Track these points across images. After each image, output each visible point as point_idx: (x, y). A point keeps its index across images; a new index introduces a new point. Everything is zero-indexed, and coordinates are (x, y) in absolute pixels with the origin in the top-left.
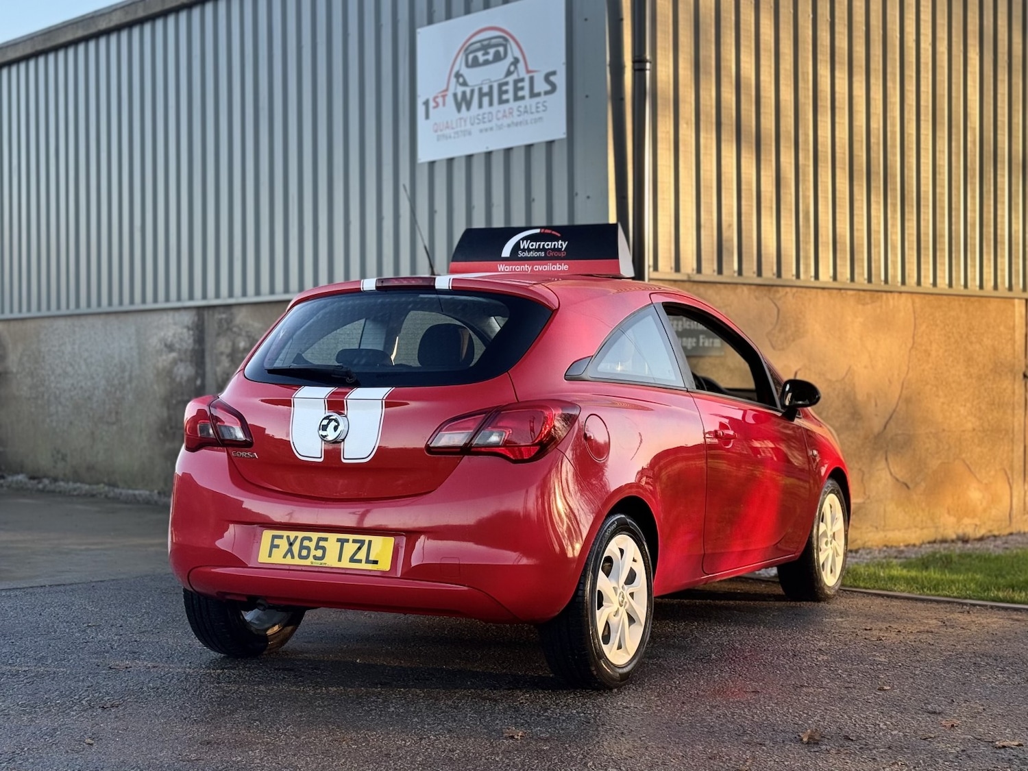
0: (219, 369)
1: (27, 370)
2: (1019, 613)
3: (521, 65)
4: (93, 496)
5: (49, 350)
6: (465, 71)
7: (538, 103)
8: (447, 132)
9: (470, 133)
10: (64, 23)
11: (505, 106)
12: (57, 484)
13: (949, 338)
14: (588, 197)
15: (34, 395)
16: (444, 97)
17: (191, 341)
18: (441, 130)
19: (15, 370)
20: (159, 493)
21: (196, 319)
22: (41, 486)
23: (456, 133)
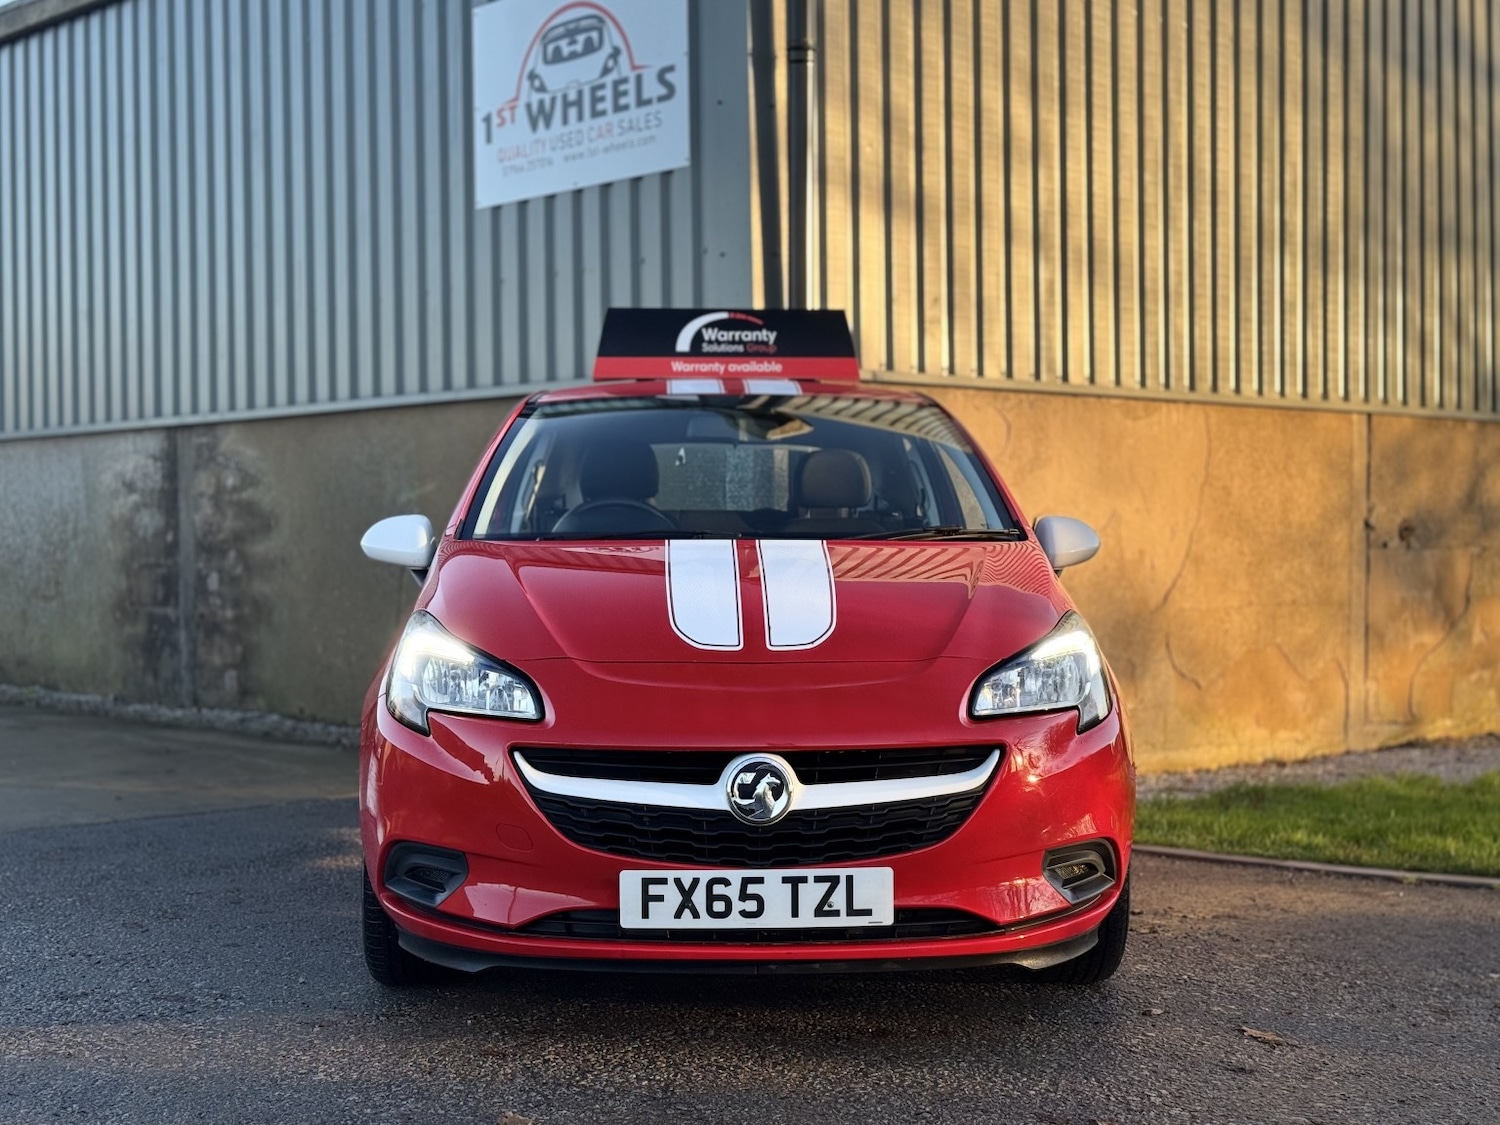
0: (198, 518)
2: (1370, 883)
3: (623, 59)
4: (20, 703)
6: (543, 70)
7: (648, 114)
8: (519, 161)
9: (550, 162)
11: (601, 121)
13: (1258, 469)
14: (723, 255)
16: (512, 109)
17: (158, 477)
18: (509, 159)
20: (116, 699)
21: (165, 444)
23: (531, 163)
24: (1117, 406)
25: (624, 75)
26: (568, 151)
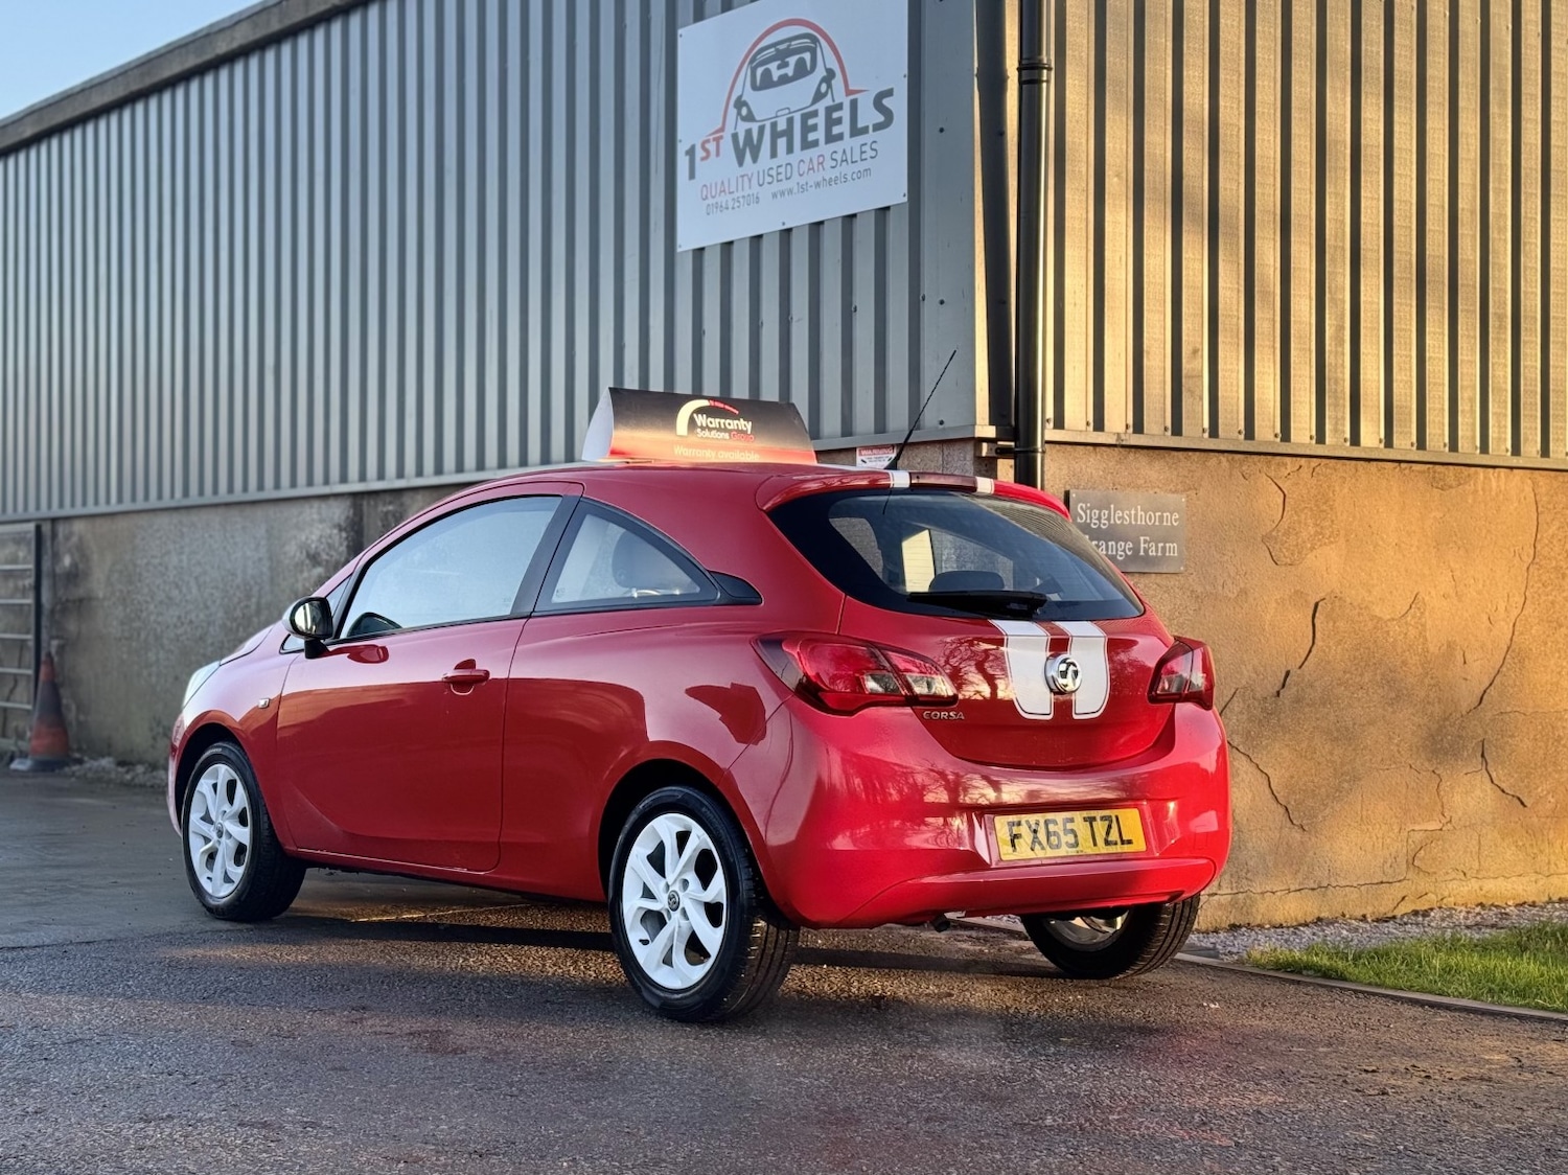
1: (118, 594)
3: (837, 83)
5: (148, 564)
6: (750, 96)
7: (863, 145)
8: (722, 199)
9: (757, 200)
11: (812, 153)
12: (155, 773)
14: (942, 302)
15: (127, 634)
16: (717, 140)
17: (344, 548)
18: (713, 196)
19: (101, 595)
21: (351, 512)
22: (128, 777)
23: (737, 200)
24: (1423, 472)
25: (837, 102)
26: (776, 187)
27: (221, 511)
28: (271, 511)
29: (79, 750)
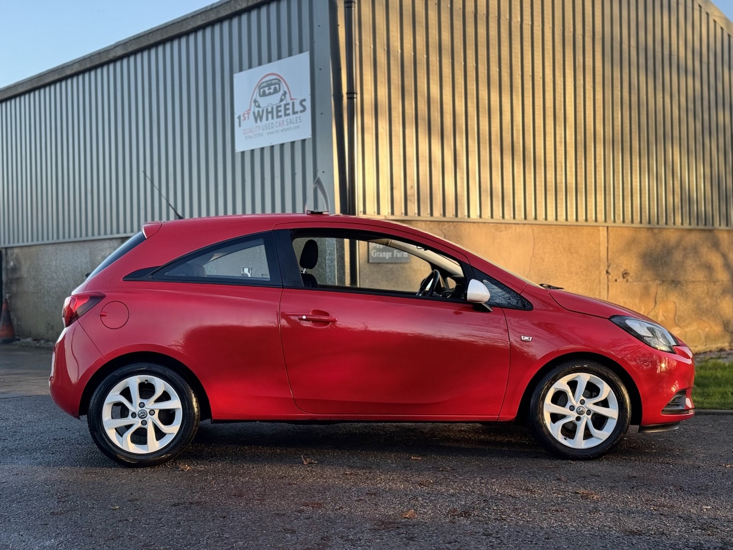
1: (32, 276)
3: (288, 95)
5: (44, 264)
6: (259, 99)
7: (297, 118)
8: (250, 134)
9: (262, 135)
10: (47, 71)
11: (280, 119)
12: (48, 343)
13: (557, 250)
14: (323, 172)
15: (36, 291)
16: (248, 114)
18: (247, 133)
19: (25, 276)
22: (38, 345)
23: (255, 135)
24: (493, 226)
25: (288, 102)
27: (72, 244)
28: (91, 245)
29: (18, 335)
